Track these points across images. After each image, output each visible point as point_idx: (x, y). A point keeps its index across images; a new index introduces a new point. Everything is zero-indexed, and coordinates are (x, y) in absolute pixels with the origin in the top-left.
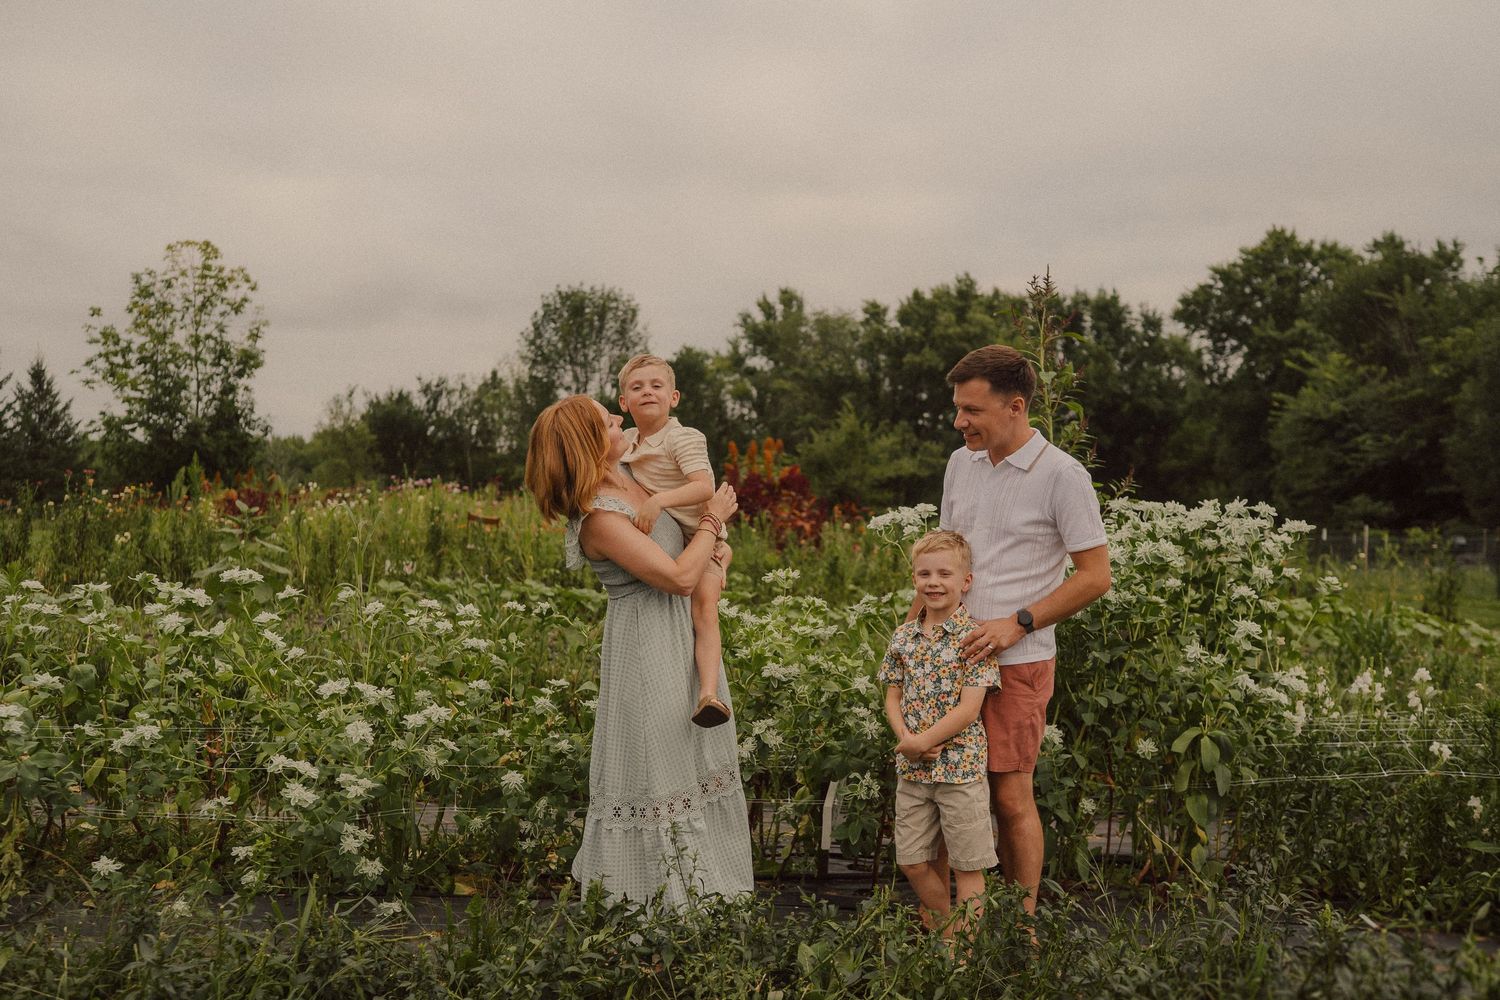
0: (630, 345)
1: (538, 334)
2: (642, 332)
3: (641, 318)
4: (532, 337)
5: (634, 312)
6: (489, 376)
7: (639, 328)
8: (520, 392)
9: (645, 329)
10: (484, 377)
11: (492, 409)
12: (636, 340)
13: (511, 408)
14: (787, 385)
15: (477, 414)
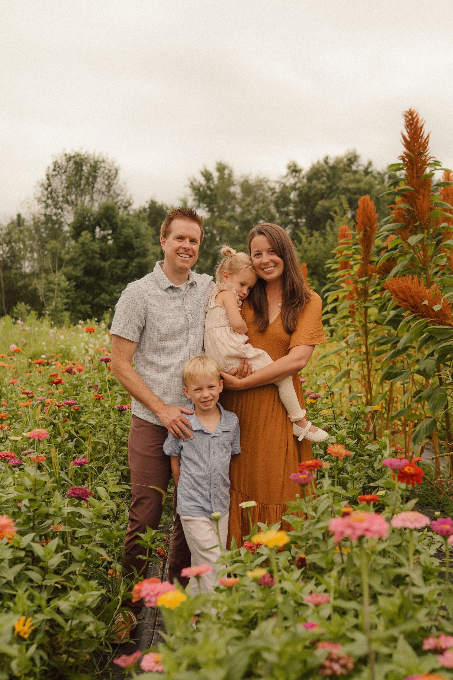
0: (114, 195)
1: (50, 185)
2: (123, 186)
3: (121, 176)
4: (46, 186)
5: (117, 170)
6: (15, 217)
7: (120, 183)
8: (37, 230)
9: (125, 183)
10: (11, 218)
11: (19, 240)
12: (118, 192)
13: (32, 238)
14: (227, 224)
15: (8, 243)
